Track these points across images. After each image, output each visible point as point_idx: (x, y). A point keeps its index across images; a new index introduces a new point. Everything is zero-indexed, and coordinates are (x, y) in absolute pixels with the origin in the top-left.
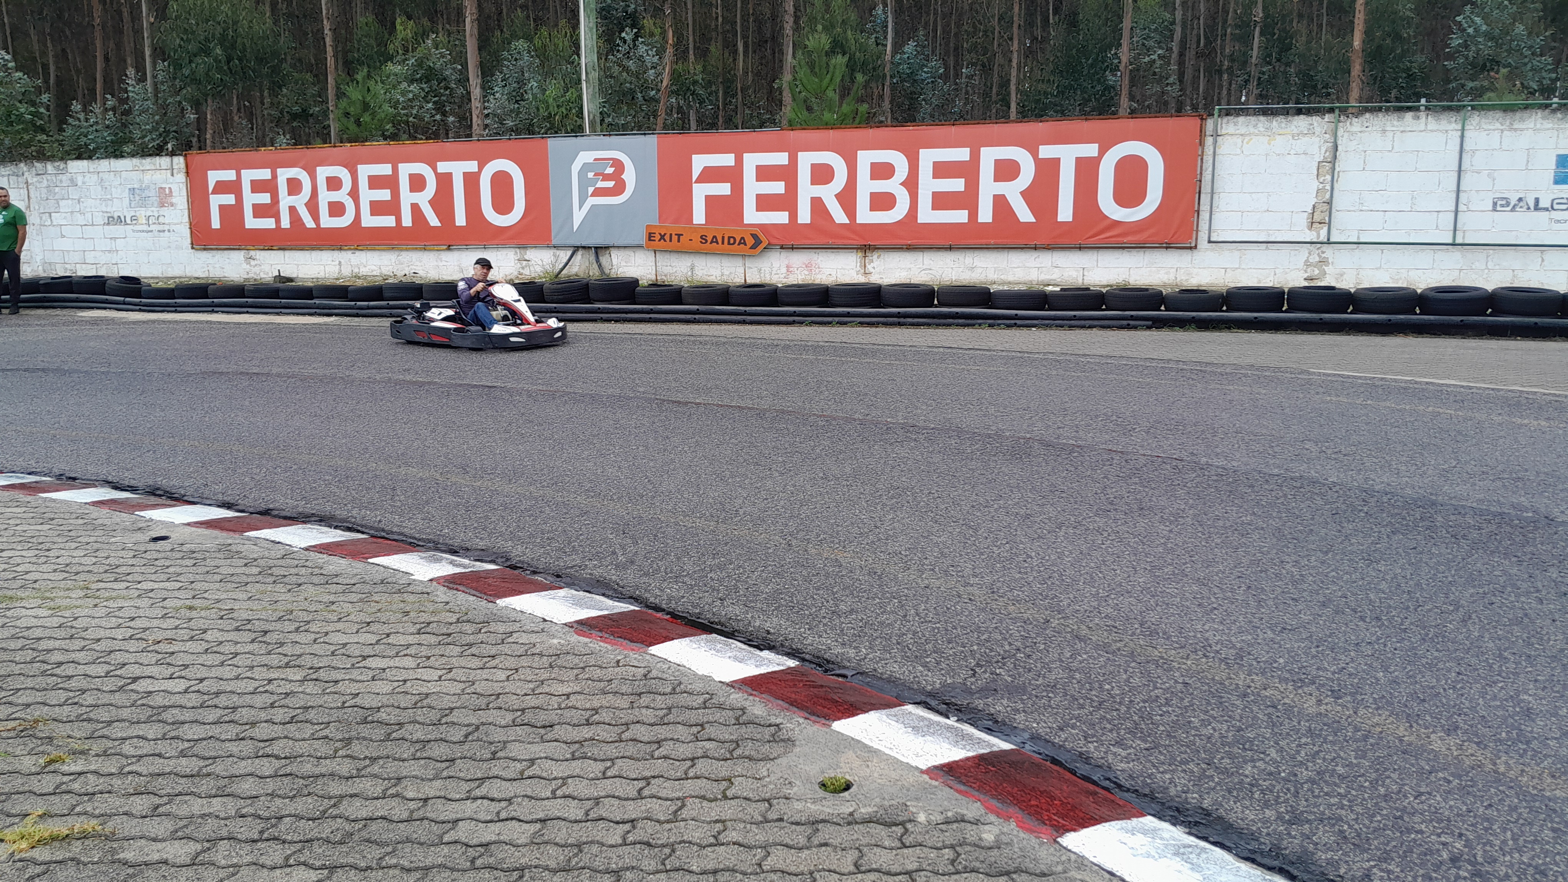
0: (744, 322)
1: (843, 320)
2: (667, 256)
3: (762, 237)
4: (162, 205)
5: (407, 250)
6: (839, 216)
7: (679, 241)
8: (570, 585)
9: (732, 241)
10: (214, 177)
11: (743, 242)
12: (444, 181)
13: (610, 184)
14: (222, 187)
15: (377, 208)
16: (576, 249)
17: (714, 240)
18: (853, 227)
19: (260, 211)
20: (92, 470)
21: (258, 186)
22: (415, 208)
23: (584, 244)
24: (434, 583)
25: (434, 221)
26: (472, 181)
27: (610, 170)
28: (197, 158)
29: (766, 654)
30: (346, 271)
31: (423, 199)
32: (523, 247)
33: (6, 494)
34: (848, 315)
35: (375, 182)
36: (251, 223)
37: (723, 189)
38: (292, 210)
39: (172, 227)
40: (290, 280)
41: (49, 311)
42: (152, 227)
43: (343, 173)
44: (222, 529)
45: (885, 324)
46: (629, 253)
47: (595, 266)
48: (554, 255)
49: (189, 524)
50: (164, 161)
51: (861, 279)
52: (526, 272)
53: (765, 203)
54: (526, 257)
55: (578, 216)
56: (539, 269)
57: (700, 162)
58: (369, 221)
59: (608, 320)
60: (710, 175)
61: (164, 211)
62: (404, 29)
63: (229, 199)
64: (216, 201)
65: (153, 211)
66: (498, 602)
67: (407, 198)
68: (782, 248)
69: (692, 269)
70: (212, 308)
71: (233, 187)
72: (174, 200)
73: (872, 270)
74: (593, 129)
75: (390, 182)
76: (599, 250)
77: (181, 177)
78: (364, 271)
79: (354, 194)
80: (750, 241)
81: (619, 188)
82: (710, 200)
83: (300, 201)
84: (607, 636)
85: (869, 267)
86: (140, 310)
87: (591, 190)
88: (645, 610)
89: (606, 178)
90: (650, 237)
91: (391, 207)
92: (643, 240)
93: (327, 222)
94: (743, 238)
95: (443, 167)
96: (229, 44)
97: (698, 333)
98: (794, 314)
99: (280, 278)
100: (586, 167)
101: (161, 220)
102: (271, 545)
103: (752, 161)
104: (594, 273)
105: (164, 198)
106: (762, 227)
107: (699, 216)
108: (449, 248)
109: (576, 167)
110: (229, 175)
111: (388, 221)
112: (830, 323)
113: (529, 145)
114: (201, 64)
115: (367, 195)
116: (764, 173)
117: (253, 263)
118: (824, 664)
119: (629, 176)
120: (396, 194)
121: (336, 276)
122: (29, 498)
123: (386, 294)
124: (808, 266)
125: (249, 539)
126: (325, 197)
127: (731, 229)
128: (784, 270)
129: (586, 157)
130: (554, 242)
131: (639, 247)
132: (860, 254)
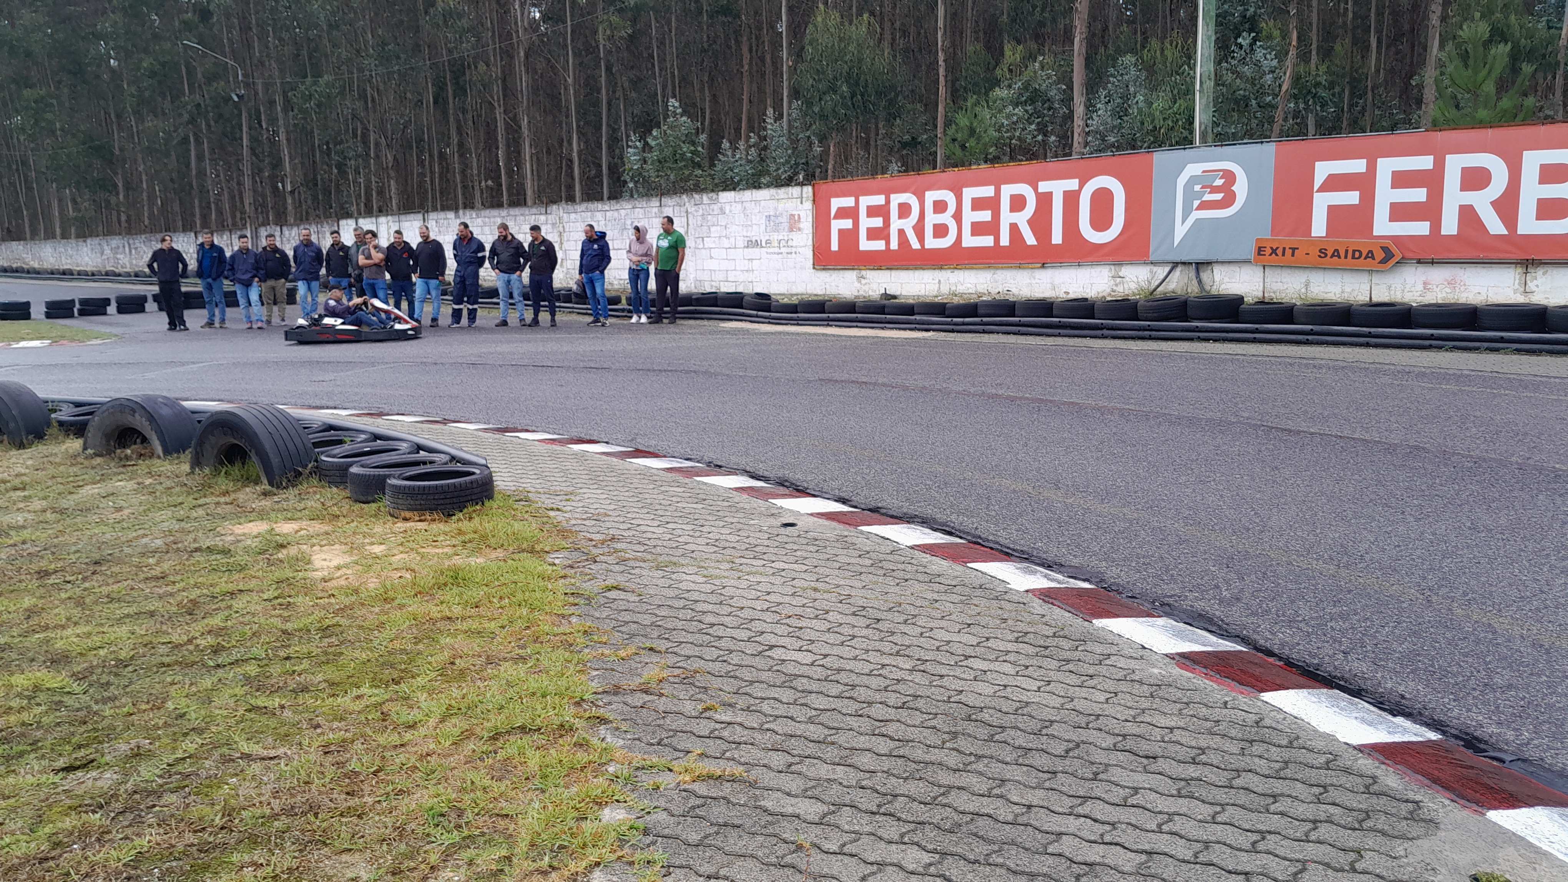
0: (1367, 345)
1: (1494, 346)
2: (1278, 271)
3: (1394, 249)
4: (791, 230)
5: (1002, 268)
6: (1495, 226)
7: (1293, 255)
8: (1168, 615)
9: (1356, 254)
10: (836, 203)
11: (1370, 255)
12: (1045, 201)
13: (1219, 196)
14: (843, 213)
15: (978, 229)
16: (1175, 265)
17: (1336, 254)
18: (1512, 238)
19: (873, 234)
20: (734, 460)
21: (873, 211)
22: (1014, 228)
23: (1184, 259)
24: (1030, 595)
25: (1030, 239)
26: (1072, 199)
27: (1219, 182)
28: (824, 187)
29: (1399, 720)
30: (945, 290)
31: (1022, 219)
32: (1119, 264)
33: (670, 475)
34: (1502, 340)
35: (978, 204)
36: (865, 245)
37: (1352, 198)
38: (901, 232)
39: (799, 250)
40: (895, 297)
41: (698, 322)
42: (783, 250)
43: (948, 196)
44: (839, 521)
45: (1551, 353)
46: (1235, 268)
47: (1195, 282)
48: (1151, 272)
49: (812, 515)
50: (795, 191)
51: (1520, 299)
52: (1120, 289)
53: (1399, 212)
54: (1121, 274)
55: (1180, 231)
56: (1133, 286)
57: (1323, 170)
58: (970, 241)
59: (1207, 340)
60: (1334, 183)
61: (794, 235)
62: (1012, 53)
63: (847, 224)
64: (838, 225)
65: (783, 235)
66: (1094, 621)
67: (1007, 217)
68: (1419, 262)
69: (1307, 286)
70: (828, 322)
71: (851, 213)
72: (801, 226)
73: (1534, 288)
74: (1204, 140)
75: (993, 204)
76: (1200, 266)
77: (808, 205)
78: (961, 289)
79: (958, 217)
80: (1380, 255)
81: (1229, 200)
82: (1333, 210)
83: (908, 224)
84: (1212, 673)
85: (1531, 285)
86: (769, 323)
87: (1196, 203)
88: (1254, 652)
89: (1215, 190)
90: (1260, 251)
91: (990, 228)
92: (1251, 254)
93: (932, 243)
94: (1370, 252)
95: (1044, 186)
96: (853, 81)
97: (1312, 355)
98: (1432, 337)
99: (887, 296)
100: (1193, 180)
101: (790, 243)
102: (880, 541)
103: (1386, 167)
104: (1193, 290)
105: (794, 224)
106: (1396, 239)
107: (1319, 227)
108: (1043, 266)
109: (1182, 181)
110: (848, 202)
111: (987, 241)
112: (1477, 349)
113: (1131, 160)
114: (829, 100)
115: (970, 216)
116: (1401, 180)
117: (863, 281)
118: (1473, 743)
119: (1241, 188)
120: (996, 215)
121: (935, 293)
122: (687, 480)
123: (981, 311)
124: (1451, 283)
125: (862, 532)
126: (932, 219)
127: (1359, 242)
128: (1420, 287)
129: (1194, 169)
130: (1152, 258)
131: (1246, 262)
132: (1520, 270)
